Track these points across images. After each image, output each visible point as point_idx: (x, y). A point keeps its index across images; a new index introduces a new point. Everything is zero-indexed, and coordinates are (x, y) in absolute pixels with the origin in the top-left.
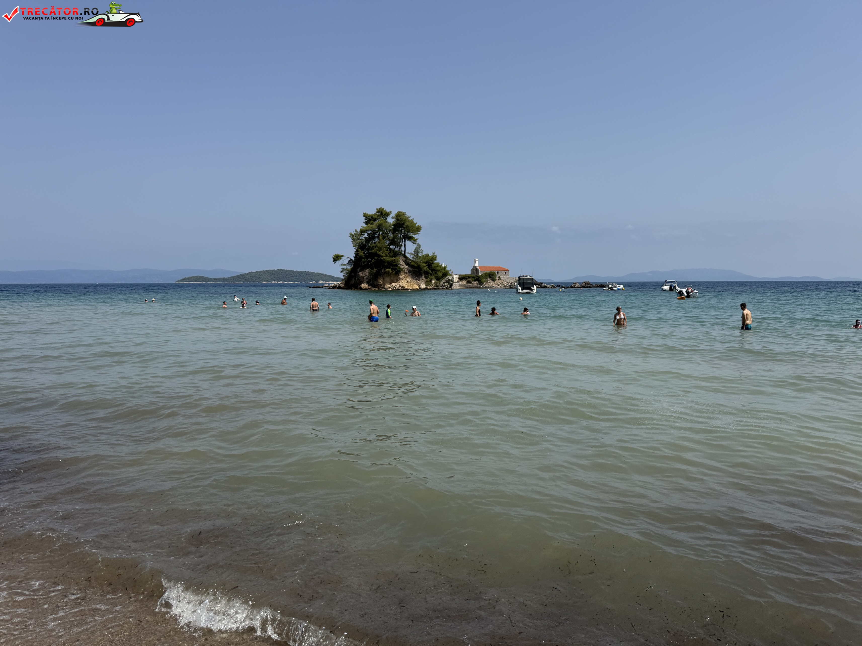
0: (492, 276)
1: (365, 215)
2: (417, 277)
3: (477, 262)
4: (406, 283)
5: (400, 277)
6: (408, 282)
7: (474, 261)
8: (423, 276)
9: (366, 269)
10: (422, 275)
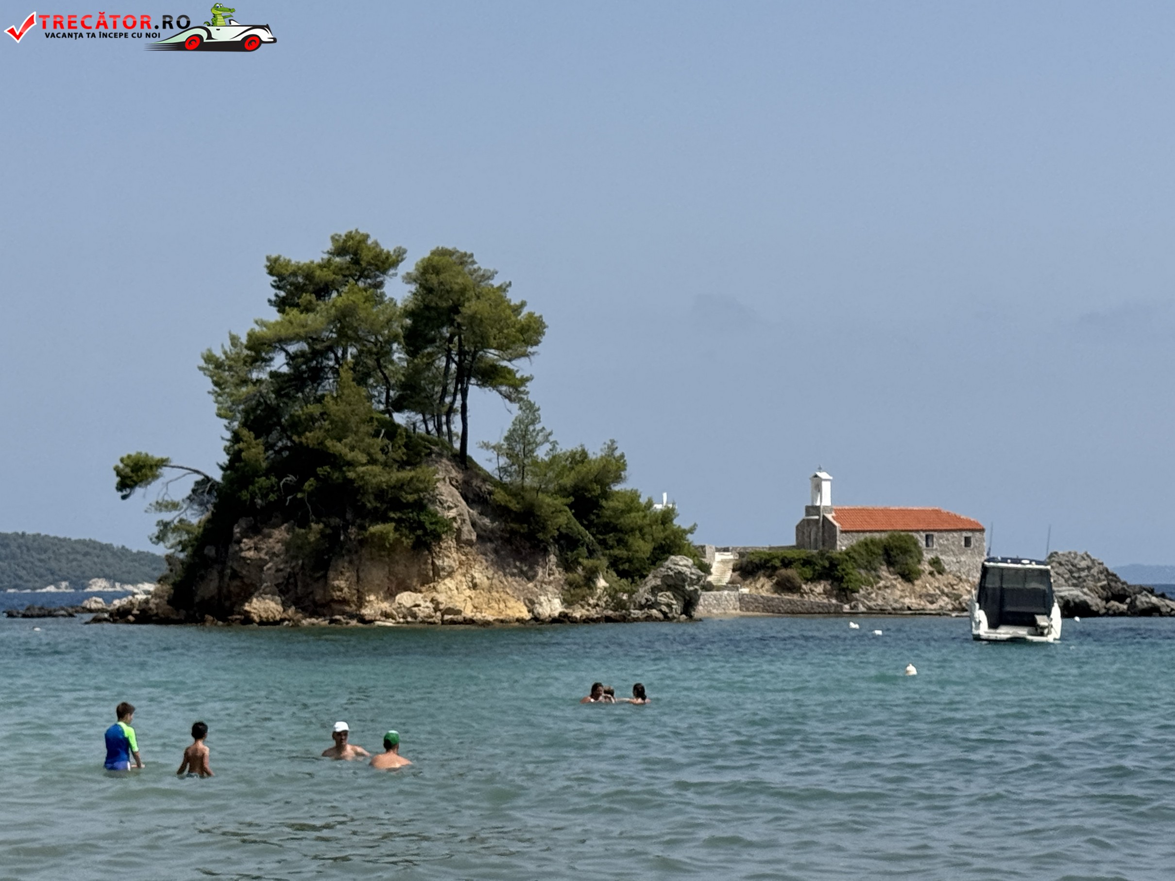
0: (899, 558)
1: (274, 268)
2: (522, 560)
3: (826, 487)
4: (468, 592)
5: (439, 562)
6: (475, 586)
7: (809, 485)
8: (553, 559)
9: (276, 526)
10: (545, 552)
